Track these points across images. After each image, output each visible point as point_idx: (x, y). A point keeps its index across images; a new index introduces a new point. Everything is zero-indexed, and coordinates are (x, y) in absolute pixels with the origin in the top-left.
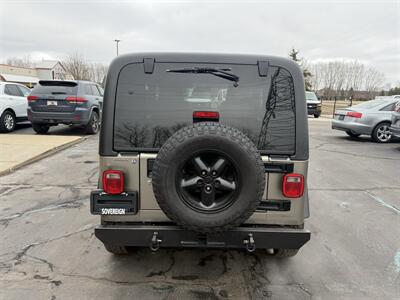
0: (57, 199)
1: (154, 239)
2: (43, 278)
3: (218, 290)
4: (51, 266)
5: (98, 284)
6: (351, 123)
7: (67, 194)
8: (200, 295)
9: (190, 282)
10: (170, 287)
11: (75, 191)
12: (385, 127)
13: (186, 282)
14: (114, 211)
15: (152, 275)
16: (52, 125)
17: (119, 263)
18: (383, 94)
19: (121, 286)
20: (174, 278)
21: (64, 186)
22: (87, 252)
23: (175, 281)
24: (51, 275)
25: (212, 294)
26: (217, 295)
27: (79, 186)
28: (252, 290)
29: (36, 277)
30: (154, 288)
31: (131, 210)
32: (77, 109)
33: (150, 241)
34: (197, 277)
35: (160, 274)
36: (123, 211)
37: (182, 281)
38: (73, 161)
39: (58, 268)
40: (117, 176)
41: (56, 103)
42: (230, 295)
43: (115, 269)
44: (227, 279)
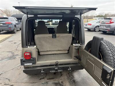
0: (7, 57)
1: (42, 72)
2: (7, 84)
3: (60, 81)
4: (9, 80)
5: (25, 84)
6: (89, 27)
7: (10, 55)
8: (56, 84)
9: (52, 80)
10: (47, 82)
11: (13, 53)
12: (97, 27)
13: (51, 80)
14: (29, 64)
15: (41, 79)
16: (1, 31)
17: (30, 76)
18: (95, 17)
19: (32, 84)
20: (47, 79)
21: (9, 52)
22: (20, 74)
23: (48, 80)
24: (10, 83)
25: (59, 83)
26: (61, 83)
27: (14, 52)
28: (70, 80)
29: (5, 84)
30: (42, 83)
31: (34, 63)
32: (9, 26)
33: (41, 72)
34: (54, 78)
35: (43, 78)
36: (31, 64)
37: (50, 80)
38: (10, 43)
39: (11, 80)
40: (28, 54)
41: (2, 24)
42: (64, 83)
43: (29, 79)
44: (62, 78)
